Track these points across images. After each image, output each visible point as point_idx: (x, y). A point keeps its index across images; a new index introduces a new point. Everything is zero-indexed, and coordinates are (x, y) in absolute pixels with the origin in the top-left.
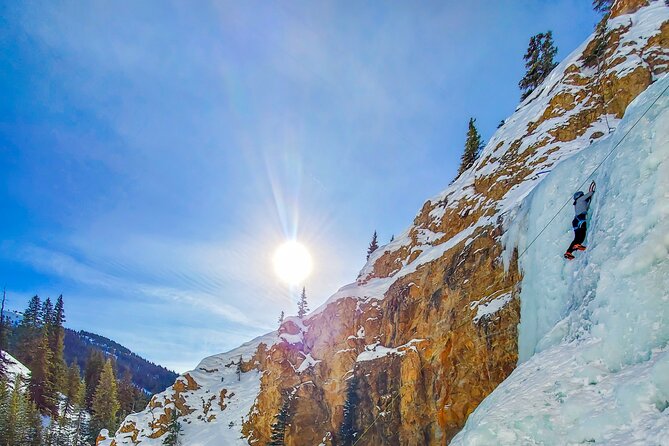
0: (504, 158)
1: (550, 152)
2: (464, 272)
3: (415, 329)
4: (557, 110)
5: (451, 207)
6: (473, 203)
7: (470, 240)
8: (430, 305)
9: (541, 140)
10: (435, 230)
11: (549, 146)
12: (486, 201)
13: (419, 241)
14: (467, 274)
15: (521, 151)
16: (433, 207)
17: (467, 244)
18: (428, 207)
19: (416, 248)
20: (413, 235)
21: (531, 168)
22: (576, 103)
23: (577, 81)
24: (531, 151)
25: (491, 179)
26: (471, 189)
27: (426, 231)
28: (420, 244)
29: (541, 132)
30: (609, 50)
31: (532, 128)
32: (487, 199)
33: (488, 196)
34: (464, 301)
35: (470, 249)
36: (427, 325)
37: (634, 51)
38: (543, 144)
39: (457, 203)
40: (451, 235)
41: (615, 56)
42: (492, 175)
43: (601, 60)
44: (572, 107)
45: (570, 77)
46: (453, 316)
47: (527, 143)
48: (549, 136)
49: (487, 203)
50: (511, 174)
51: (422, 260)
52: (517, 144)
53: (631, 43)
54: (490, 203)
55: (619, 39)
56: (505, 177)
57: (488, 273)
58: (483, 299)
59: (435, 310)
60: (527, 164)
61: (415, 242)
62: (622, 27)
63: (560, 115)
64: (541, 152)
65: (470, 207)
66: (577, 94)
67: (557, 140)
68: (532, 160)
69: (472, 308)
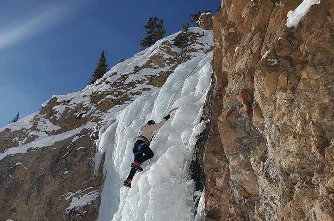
0: (115, 83)
1: (144, 89)
2: (67, 164)
3: (14, 210)
4: (154, 64)
5: (70, 107)
6: (87, 109)
7: (77, 138)
8: (33, 188)
9: (140, 80)
10: (55, 122)
11: (144, 86)
12: (95, 110)
13: (38, 127)
14: (69, 166)
15: (127, 82)
16: (58, 104)
17: (73, 140)
18: (54, 102)
19: (33, 133)
20: (35, 122)
21: (130, 96)
22: (166, 65)
23: (169, 52)
24: (132, 85)
25: (103, 95)
26: (88, 99)
27: (47, 121)
28: (39, 130)
29: (142, 74)
30: (190, 43)
31: (137, 69)
32: (97, 109)
33: (98, 107)
34: (62, 191)
35: (75, 145)
36: (26, 208)
37: (202, 49)
38: (141, 82)
39: (75, 105)
40: (64, 130)
41: (192, 47)
42: (104, 92)
43: (185, 46)
44: (163, 66)
45: (165, 47)
46: (50, 203)
47: (131, 78)
48: (146, 79)
49: (96, 112)
50: (117, 96)
51: (35, 144)
52: (124, 77)
53: (201, 44)
54: (98, 113)
55: (196, 39)
56: (112, 97)
57: (86, 169)
58: (78, 192)
59: (36, 194)
60: (128, 92)
61: (34, 128)
62: (198, 33)
63: (155, 68)
64: (139, 87)
65: (84, 112)
66: (167, 59)
67: (150, 83)
68: (132, 91)
69: (67, 198)
